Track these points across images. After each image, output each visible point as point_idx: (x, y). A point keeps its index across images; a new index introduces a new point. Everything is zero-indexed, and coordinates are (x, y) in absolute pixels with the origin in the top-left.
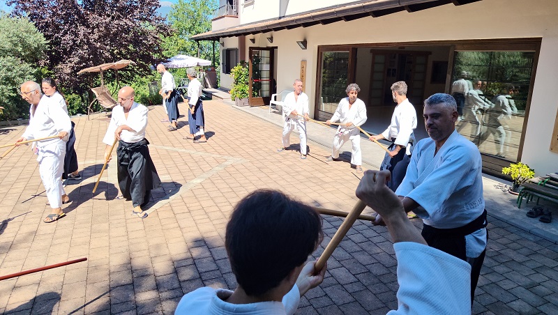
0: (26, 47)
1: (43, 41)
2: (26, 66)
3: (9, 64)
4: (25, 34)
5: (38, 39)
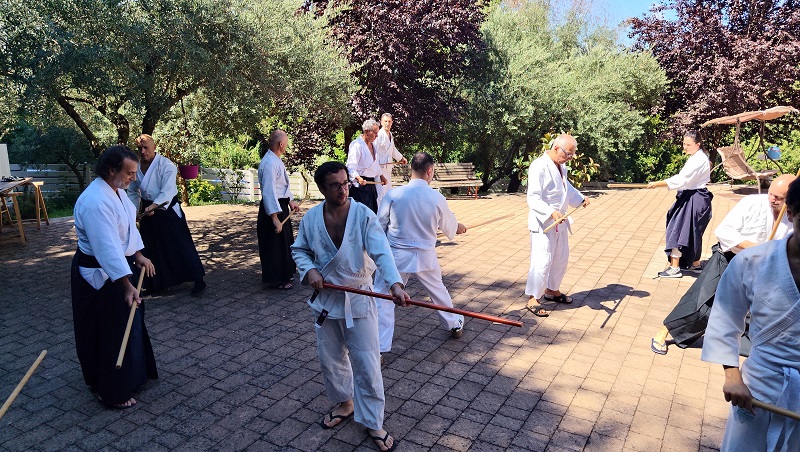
0: (640, 89)
2: (636, 114)
4: (642, 72)
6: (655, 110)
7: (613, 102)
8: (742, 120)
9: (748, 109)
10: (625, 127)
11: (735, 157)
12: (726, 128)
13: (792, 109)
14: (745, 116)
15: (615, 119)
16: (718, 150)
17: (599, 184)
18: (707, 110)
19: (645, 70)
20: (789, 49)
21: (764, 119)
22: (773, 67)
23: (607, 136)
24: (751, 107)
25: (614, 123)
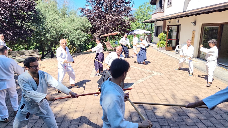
0: (85, 27)
1: (90, 25)
2: (84, 34)
3: (79, 33)
4: (85, 23)
5: (89, 24)
6: (89, 33)
7: (78, 31)
8: (109, 35)
9: (110, 32)
10: (82, 37)
11: (108, 44)
12: (106, 37)
13: (119, 32)
14: (110, 34)
15: (79, 35)
16: (105, 43)
17: (77, 53)
18: (101, 33)
19: (85, 22)
20: (117, 18)
21: (114, 35)
22: (114, 22)
23: (77, 40)
24: (111, 32)
25: (79, 36)
